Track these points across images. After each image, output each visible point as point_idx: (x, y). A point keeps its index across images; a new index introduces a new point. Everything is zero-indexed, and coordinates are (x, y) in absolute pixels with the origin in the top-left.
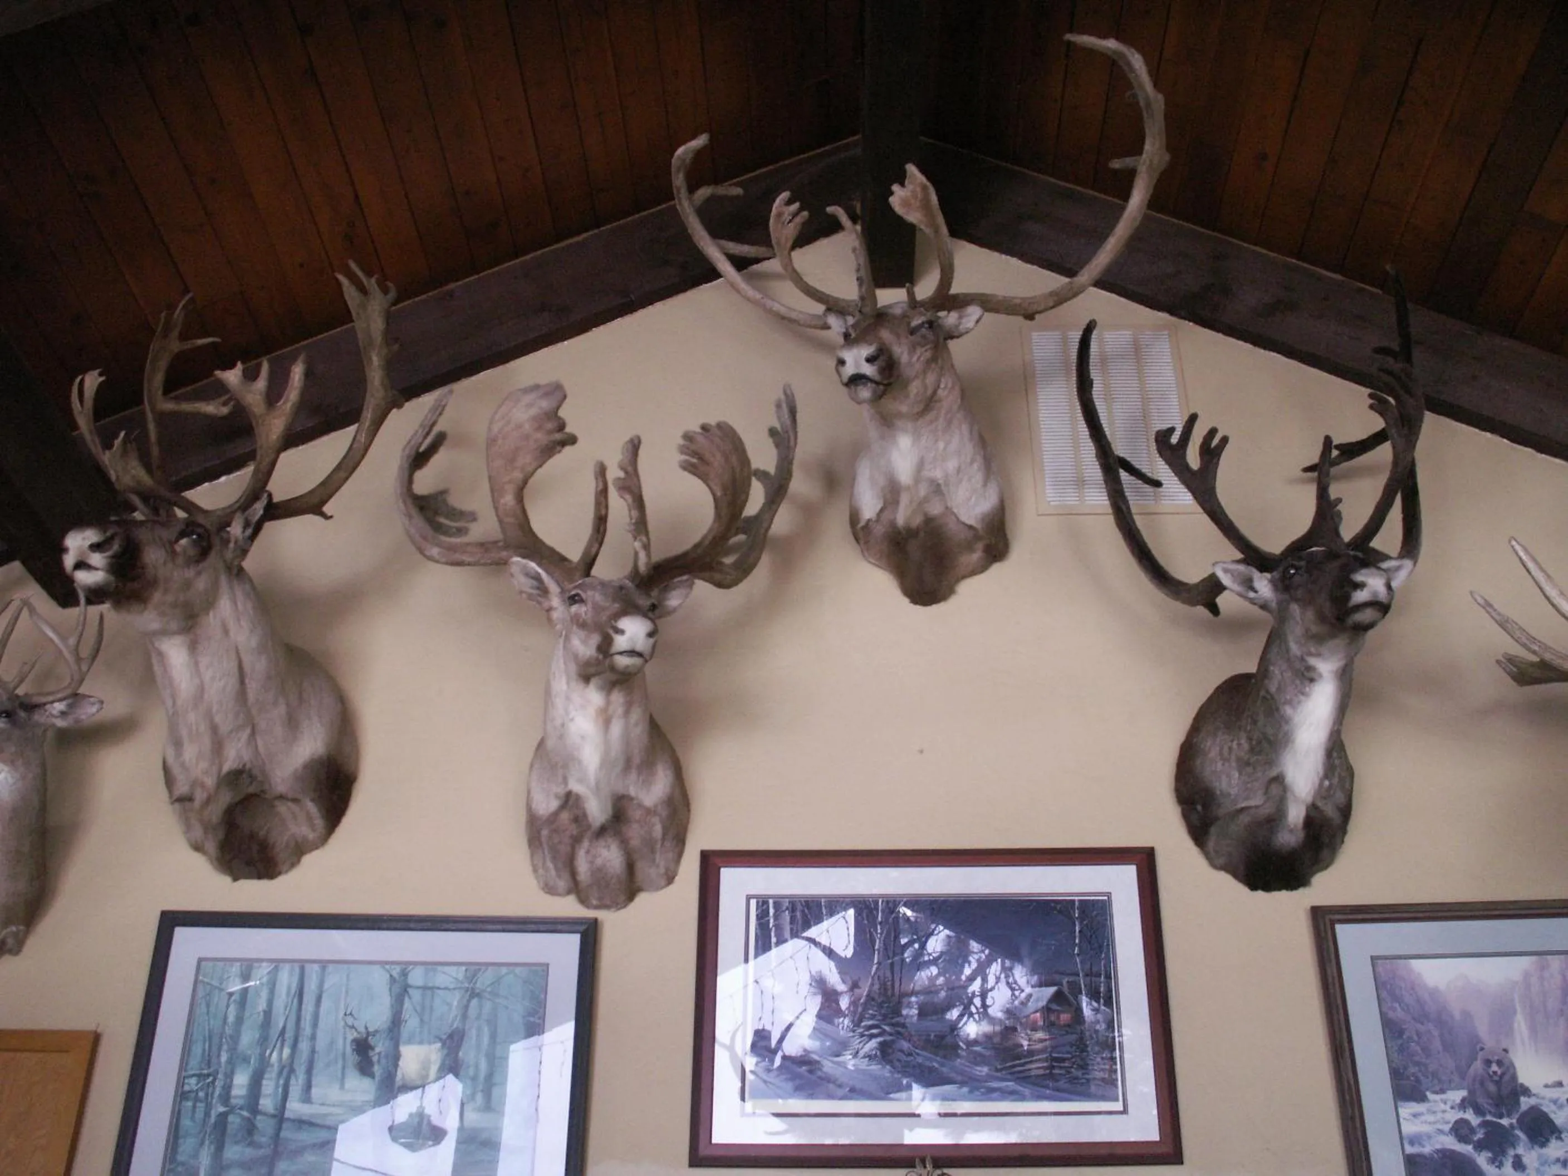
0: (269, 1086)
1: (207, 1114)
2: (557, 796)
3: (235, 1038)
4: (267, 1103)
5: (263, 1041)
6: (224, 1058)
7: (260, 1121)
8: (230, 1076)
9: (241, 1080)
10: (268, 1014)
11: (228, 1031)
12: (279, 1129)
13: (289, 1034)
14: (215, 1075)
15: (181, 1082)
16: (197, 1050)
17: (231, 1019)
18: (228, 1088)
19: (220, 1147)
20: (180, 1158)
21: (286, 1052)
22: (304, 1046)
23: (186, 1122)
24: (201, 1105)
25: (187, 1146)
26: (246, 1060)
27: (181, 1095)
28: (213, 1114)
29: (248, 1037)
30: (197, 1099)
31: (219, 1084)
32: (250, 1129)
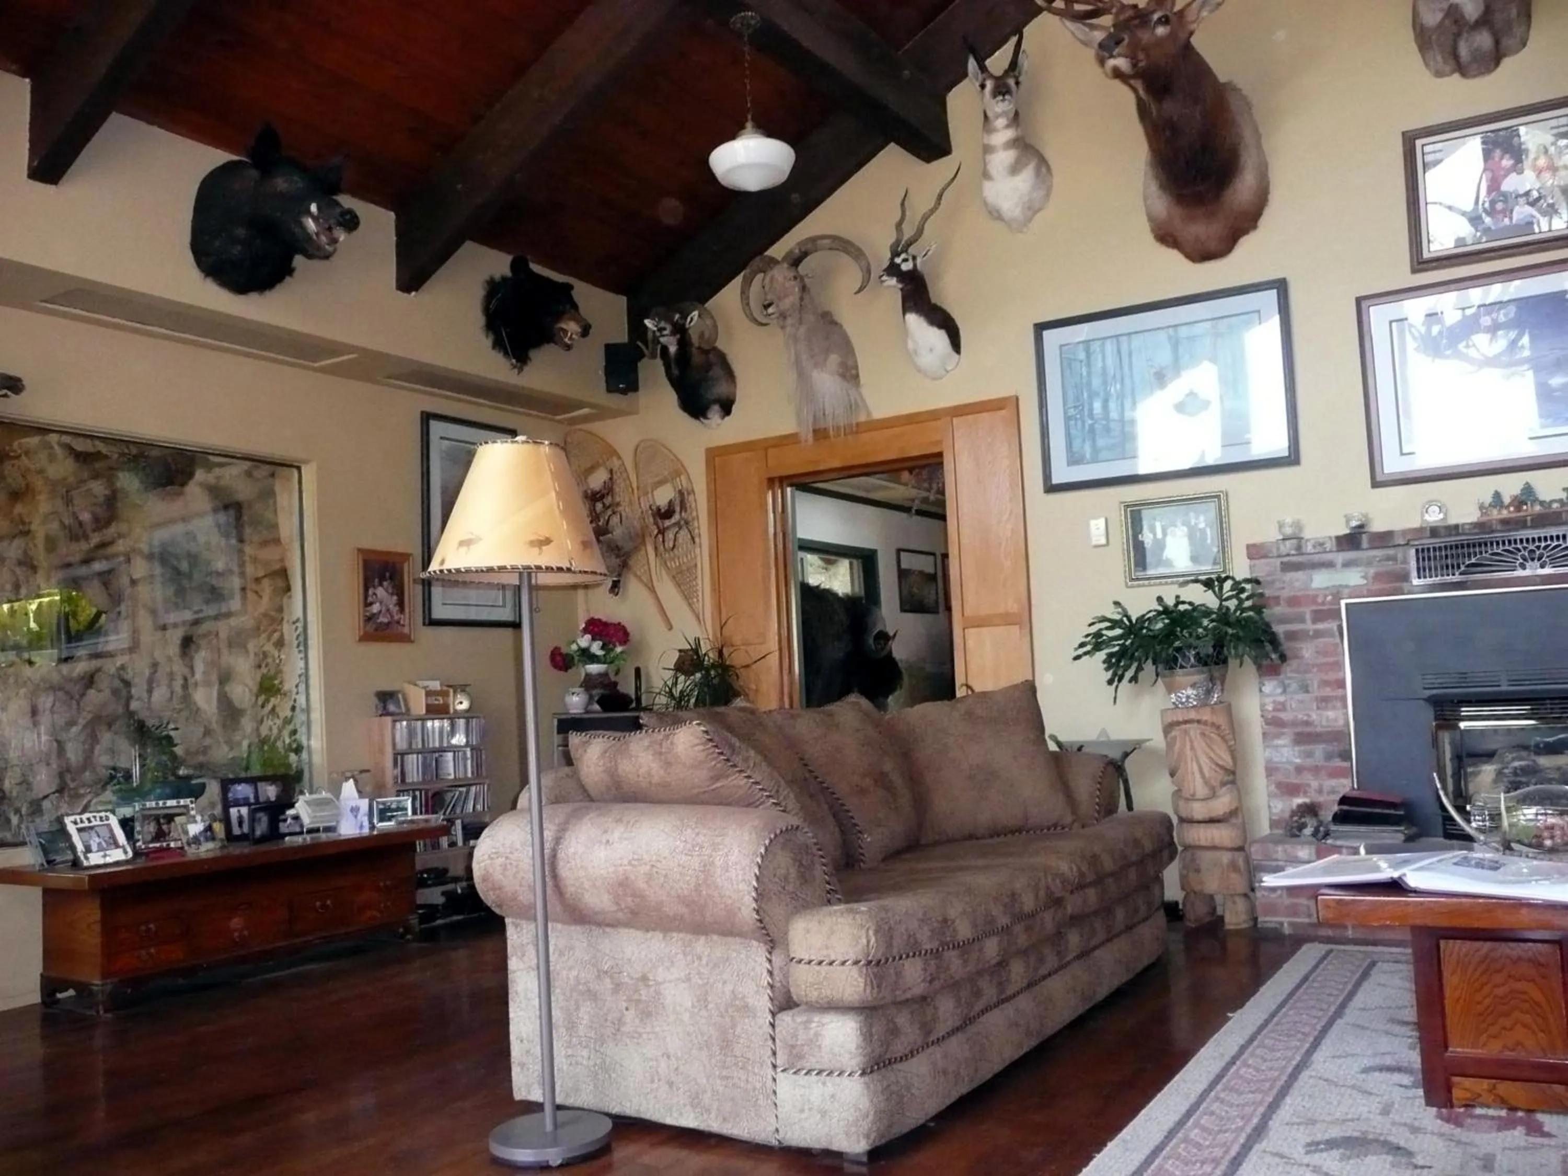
0: (1112, 405)
1: (1083, 426)
2: (1441, 10)
3: (1089, 383)
4: (1114, 415)
5: (1105, 383)
6: (1085, 395)
7: (1112, 425)
8: (1091, 404)
9: (1097, 406)
10: (1104, 368)
11: (1084, 381)
12: (1123, 426)
13: (1118, 377)
14: (1083, 405)
15: (1065, 413)
16: (1071, 395)
17: (1085, 373)
18: (1091, 410)
19: (1094, 441)
20: (1075, 450)
21: (1118, 386)
22: (1127, 381)
23: (1073, 432)
24: (1079, 423)
25: (1077, 444)
26: (1098, 394)
27: (1067, 419)
28: (1087, 427)
29: (1096, 382)
30: (1076, 419)
31: (1086, 410)
32: (1108, 430)
